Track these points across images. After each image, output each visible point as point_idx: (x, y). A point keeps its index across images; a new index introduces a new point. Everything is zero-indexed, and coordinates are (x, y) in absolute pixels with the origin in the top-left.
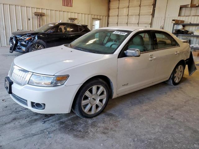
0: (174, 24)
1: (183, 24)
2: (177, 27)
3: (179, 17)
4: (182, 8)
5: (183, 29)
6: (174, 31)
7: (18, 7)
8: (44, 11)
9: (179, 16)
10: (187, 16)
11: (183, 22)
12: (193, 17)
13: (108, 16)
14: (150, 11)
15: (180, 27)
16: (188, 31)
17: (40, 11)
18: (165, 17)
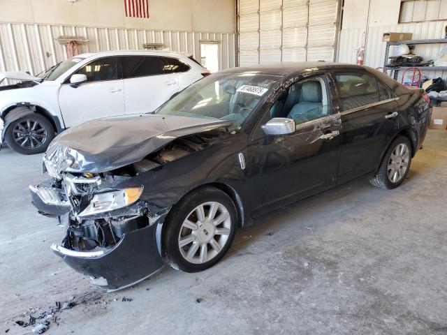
0: (388, 45)
1: (408, 42)
2: (396, 49)
3: (401, 25)
4: (405, 4)
5: (410, 53)
6: (389, 60)
7: (18, 26)
8: (83, 33)
9: (399, 22)
10: (417, 22)
11: (408, 36)
12: (433, 23)
13: (237, 33)
14: (332, 15)
15: (403, 51)
16: (420, 59)
17: (72, 33)
18: (367, 28)
